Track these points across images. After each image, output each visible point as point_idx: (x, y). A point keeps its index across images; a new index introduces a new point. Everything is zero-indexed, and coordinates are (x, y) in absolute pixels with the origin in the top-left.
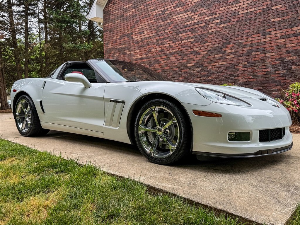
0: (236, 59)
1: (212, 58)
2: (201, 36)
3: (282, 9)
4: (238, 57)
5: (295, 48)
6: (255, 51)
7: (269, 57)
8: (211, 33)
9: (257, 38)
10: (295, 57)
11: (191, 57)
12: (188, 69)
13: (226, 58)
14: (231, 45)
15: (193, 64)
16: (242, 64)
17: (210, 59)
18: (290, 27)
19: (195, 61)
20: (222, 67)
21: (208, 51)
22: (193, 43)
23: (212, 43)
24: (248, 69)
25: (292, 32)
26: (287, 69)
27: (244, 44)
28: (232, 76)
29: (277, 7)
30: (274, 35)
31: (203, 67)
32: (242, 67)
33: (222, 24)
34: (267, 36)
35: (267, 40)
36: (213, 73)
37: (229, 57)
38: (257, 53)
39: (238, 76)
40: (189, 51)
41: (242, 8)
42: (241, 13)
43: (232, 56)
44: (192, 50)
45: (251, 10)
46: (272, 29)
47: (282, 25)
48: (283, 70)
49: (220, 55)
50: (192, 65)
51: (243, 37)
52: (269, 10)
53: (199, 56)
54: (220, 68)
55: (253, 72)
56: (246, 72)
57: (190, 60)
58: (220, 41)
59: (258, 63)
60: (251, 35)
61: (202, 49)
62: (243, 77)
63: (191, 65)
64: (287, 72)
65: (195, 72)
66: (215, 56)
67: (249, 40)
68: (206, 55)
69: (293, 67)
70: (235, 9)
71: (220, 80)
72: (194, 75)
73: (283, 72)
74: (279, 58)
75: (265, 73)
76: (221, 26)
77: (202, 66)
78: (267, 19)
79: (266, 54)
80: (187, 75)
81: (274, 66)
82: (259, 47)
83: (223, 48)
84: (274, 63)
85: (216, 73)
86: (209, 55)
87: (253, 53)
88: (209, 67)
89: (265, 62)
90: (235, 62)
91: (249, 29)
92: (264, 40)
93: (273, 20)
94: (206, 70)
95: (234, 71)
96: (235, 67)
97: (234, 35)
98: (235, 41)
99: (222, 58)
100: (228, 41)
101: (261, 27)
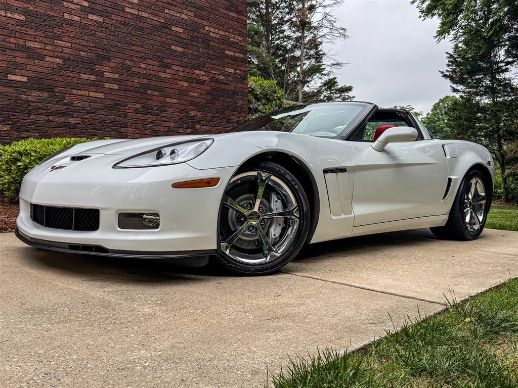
0: (122, 93)
1: (74, 79)
2: (45, 18)
3: (183, 36)
4: (126, 91)
5: (199, 100)
6: (151, 89)
7: (171, 105)
8: (71, 23)
9: (155, 68)
10: (199, 114)
11: (18, 60)
12: (10, 87)
13: (103, 87)
14: (112, 64)
15: (25, 79)
16: (133, 106)
17: (70, 78)
18: (193, 67)
19: (31, 74)
20: (96, 102)
21: (65, 59)
22: (22, 26)
23: (73, 45)
24: (143, 118)
25: (194, 76)
27: (134, 69)
28: (116, 124)
29: (178, 29)
30: (175, 71)
31: (52, 92)
32: (131, 111)
33: (92, 13)
34: (168, 71)
35: (169, 76)
36: (78, 111)
37: (109, 86)
38: (156, 93)
39: (126, 126)
40: (12, 41)
42: (128, 10)
43: (114, 85)
44: (21, 42)
45: (144, 14)
46: (173, 61)
47: (184, 60)
48: (187, 128)
49: (91, 76)
50: (23, 80)
51: (132, 56)
52: (168, 28)
53: (41, 63)
54: (93, 105)
56: (139, 121)
57: (15, 67)
58: (91, 48)
59: (156, 110)
60: (145, 59)
61: (48, 48)
63: (19, 80)
65: (30, 98)
66: (82, 75)
67: (142, 66)
68: (60, 67)
69: (198, 127)
72: (30, 106)
73: (187, 132)
74: (183, 110)
76: (90, 17)
77: (50, 90)
78: (166, 42)
79: (167, 98)
80: (7, 103)
81: (177, 120)
82: (157, 83)
83: (96, 63)
84: (177, 115)
85: (85, 112)
86: (67, 69)
87: (149, 91)
88: (68, 95)
89: (166, 111)
90: (121, 100)
91: (142, 46)
92: (163, 75)
93: (173, 47)
94: (61, 102)
95: (119, 116)
96: (122, 109)
97: (117, 46)
98: (119, 59)
99: (97, 85)
100: (106, 54)
101: (159, 52)
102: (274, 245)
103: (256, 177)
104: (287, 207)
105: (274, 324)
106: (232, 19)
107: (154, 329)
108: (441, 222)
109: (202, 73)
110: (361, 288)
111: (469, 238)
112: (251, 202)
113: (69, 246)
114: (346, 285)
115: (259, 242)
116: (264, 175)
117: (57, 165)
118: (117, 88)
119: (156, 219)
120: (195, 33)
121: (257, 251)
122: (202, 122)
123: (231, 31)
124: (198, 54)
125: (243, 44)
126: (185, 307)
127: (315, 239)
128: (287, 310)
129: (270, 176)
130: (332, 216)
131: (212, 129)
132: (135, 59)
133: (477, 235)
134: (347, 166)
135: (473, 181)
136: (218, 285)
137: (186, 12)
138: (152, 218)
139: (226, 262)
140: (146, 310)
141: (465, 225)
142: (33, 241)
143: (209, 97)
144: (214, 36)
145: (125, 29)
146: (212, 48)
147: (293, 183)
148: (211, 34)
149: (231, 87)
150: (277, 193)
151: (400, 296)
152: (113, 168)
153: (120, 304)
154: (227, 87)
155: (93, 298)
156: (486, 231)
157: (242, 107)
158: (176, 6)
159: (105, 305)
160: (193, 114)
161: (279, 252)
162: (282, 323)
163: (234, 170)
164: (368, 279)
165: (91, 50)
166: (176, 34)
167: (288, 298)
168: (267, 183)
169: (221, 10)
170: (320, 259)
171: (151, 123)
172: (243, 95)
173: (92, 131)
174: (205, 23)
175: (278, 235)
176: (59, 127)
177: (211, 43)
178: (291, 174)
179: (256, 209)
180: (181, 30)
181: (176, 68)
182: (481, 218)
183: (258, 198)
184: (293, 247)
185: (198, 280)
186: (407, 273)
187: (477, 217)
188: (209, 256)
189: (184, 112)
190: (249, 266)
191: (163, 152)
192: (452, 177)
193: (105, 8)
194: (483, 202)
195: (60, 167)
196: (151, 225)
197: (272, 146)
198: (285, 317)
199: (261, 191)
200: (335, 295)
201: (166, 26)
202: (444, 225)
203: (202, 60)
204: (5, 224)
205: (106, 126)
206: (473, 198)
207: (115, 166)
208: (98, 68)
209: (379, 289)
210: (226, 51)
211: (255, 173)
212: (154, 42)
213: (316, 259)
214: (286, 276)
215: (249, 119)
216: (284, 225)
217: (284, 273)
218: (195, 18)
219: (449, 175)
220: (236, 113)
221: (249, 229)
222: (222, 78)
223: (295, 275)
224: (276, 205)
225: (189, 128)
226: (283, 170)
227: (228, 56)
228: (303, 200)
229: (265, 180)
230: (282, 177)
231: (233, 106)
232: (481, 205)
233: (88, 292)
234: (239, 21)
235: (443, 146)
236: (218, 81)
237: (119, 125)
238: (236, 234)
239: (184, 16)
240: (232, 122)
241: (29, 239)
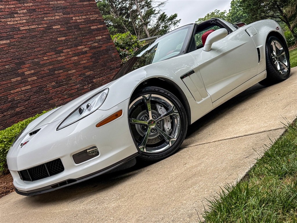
0: (40, 80)
1: (9, 84)
3: (62, 29)
4: (42, 78)
5: (88, 64)
6: (57, 70)
7: (73, 74)
9: (53, 56)
10: (92, 72)
13: (28, 81)
14: (27, 65)
16: (50, 85)
17: (6, 85)
18: (76, 46)
20: (27, 92)
24: (60, 89)
25: (79, 51)
26: (91, 83)
27: (41, 63)
28: (45, 100)
29: (57, 27)
30: (66, 53)
32: (51, 88)
33: (2, 40)
34: (62, 54)
35: (64, 57)
36: (19, 102)
37: (31, 79)
38: (62, 71)
39: (51, 99)
41: (20, 24)
42: (22, 28)
43: (34, 77)
45: (33, 27)
46: (62, 47)
47: (68, 44)
48: (88, 84)
49: (18, 78)
51: (37, 55)
52: (51, 29)
54: (27, 95)
55: (65, 91)
56: (58, 93)
59: (65, 81)
60: (45, 53)
62: (58, 99)
64: (92, 85)
66: (12, 80)
67: (45, 58)
69: (94, 80)
70: (12, 24)
71: (33, 109)
73: (89, 86)
74: (81, 74)
75: (76, 90)
78: (53, 38)
79: (68, 72)
81: (80, 82)
82: (59, 65)
83: (17, 69)
84: (79, 79)
85: (23, 101)
86: (2, 80)
87: (56, 72)
88: (9, 96)
89: (71, 79)
90: (41, 84)
91: (40, 46)
92: (60, 58)
93: (59, 39)
94: (7, 101)
95: (45, 95)
96: (45, 90)
97: (25, 53)
98: (30, 61)
99: (24, 82)
100: (21, 61)
101: (52, 45)
102: (170, 135)
103: (143, 100)
104: (168, 109)
105: (190, 182)
106: (86, 6)
107: (122, 215)
108: (264, 76)
109: (82, 47)
110: (232, 138)
111: (284, 79)
112: (146, 115)
113: (52, 186)
114: (222, 140)
115: (161, 137)
116: (147, 96)
117: (23, 142)
118: (36, 78)
119: (95, 149)
120: (68, 24)
121: (162, 142)
122: (95, 77)
123: (89, 13)
124: (75, 37)
125: (100, 18)
126: (135, 194)
127: (193, 121)
128: (194, 170)
129: (151, 95)
130: (197, 102)
131: (103, 78)
132: (39, 56)
133: (288, 75)
134: (194, 69)
135: (273, 43)
136: (148, 172)
137: (57, 14)
138: (92, 150)
139: (147, 157)
140: (113, 205)
141: (279, 72)
142: (29, 192)
143: (93, 60)
144: (80, 21)
145: (25, 41)
146: (82, 29)
147: (166, 93)
148: (78, 21)
149: (104, 47)
150: (159, 103)
151: (256, 134)
152: (57, 130)
153: (96, 208)
154: (102, 49)
155: (79, 211)
156: (293, 69)
157: (116, 57)
158: (49, 13)
159: (87, 212)
160: (88, 74)
161: (175, 137)
162: (194, 180)
163: (128, 101)
164: (234, 131)
165: (11, 62)
166: (57, 30)
167: (192, 163)
168: (151, 100)
169: (78, 4)
170: (201, 130)
171: (66, 90)
172: (113, 49)
173: (33, 111)
174: (72, 15)
175: (170, 128)
176: (12, 117)
177: (81, 26)
178: (162, 89)
179: (151, 118)
180: (59, 27)
181: (66, 51)
182: (286, 64)
183: (149, 111)
184: (182, 131)
185: (135, 174)
186: (255, 117)
187: (284, 64)
188: (136, 157)
189: (82, 75)
190: (161, 153)
191: (82, 108)
192: (259, 47)
193: (8, 33)
194: (284, 53)
195: (26, 143)
196: (94, 154)
197: (144, 77)
198: (194, 175)
199: (149, 106)
200: (218, 149)
201: (49, 28)
202: (266, 77)
203: (79, 39)
204: (7, 188)
205: (39, 104)
206: (277, 53)
207: (57, 129)
208: (20, 71)
209: (242, 135)
210: (91, 27)
211: (141, 97)
212: (46, 41)
213: (199, 132)
214: (185, 149)
215: (123, 63)
216: (171, 120)
217: (183, 148)
218: (64, 16)
219: (257, 47)
220: (114, 62)
221: (152, 131)
222: (96, 44)
223: (190, 147)
224: (162, 111)
225: (90, 83)
226: (157, 88)
227: (94, 30)
228: (176, 101)
229: (149, 99)
230: (158, 93)
231: (110, 59)
232: (283, 56)
233: (74, 209)
234: (91, 6)
235: (246, 31)
236: (95, 48)
237: (47, 100)
238: (146, 137)
239: (57, 17)
240: (113, 69)
241: (26, 192)
